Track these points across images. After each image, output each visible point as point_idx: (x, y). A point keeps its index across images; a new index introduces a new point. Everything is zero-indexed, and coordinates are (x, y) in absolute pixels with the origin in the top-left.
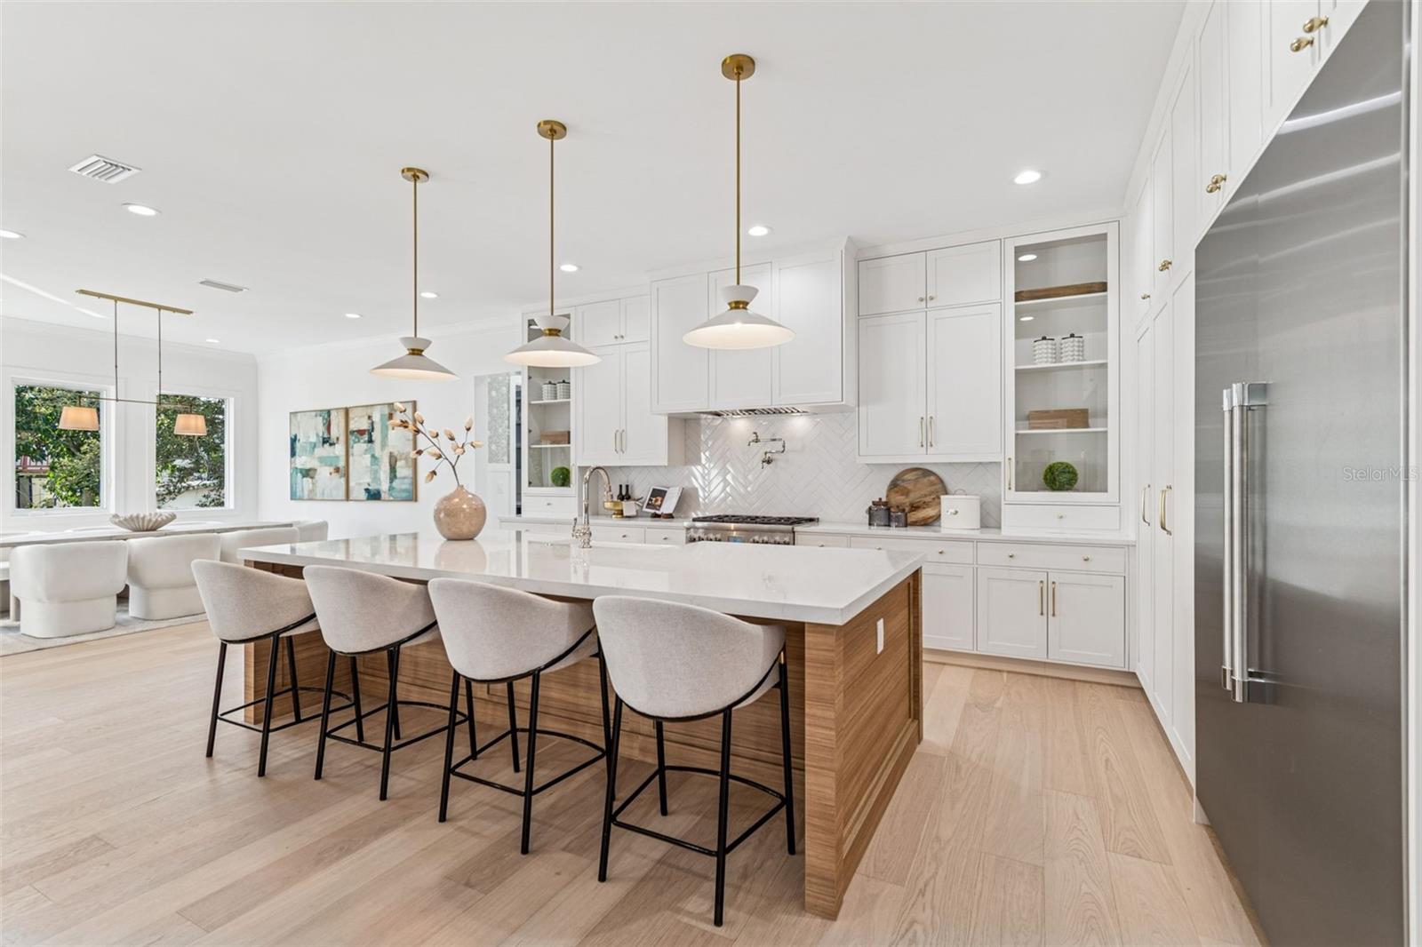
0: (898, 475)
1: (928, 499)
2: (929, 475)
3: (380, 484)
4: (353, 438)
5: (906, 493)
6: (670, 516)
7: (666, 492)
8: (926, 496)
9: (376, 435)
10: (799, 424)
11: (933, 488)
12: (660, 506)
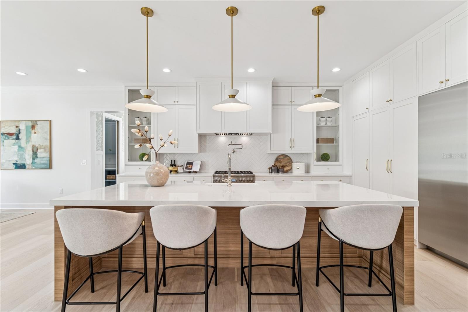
0: (278, 156)
1: (287, 164)
2: (287, 157)
3: (25, 161)
4: (4, 137)
5: (281, 162)
6: (196, 172)
7: (193, 163)
8: (286, 163)
9: (22, 136)
10: (244, 139)
11: (288, 161)
12: (191, 168)
